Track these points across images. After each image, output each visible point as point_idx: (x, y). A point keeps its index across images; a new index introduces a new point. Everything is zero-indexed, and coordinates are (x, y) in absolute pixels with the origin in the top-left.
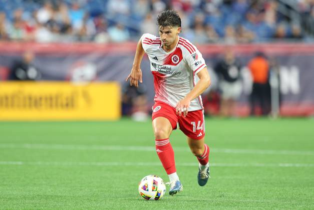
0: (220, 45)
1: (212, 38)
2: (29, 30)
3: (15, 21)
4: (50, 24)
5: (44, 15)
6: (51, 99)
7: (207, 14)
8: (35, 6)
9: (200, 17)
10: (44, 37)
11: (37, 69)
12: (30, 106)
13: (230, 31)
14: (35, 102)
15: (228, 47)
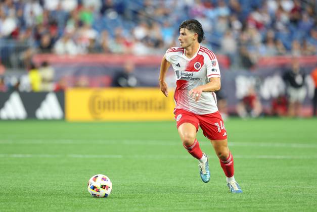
0: (288, 57)
1: (281, 51)
2: (128, 44)
3: (117, 38)
4: (145, 40)
5: (140, 32)
6: (146, 103)
7: (277, 31)
8: (132, 24)
9: (271, 34)
10: (141, 51)
11: (137, 78)
12: (129, 108)
13: (296, 45)
14: (132, 105)
15: (294, 59)
